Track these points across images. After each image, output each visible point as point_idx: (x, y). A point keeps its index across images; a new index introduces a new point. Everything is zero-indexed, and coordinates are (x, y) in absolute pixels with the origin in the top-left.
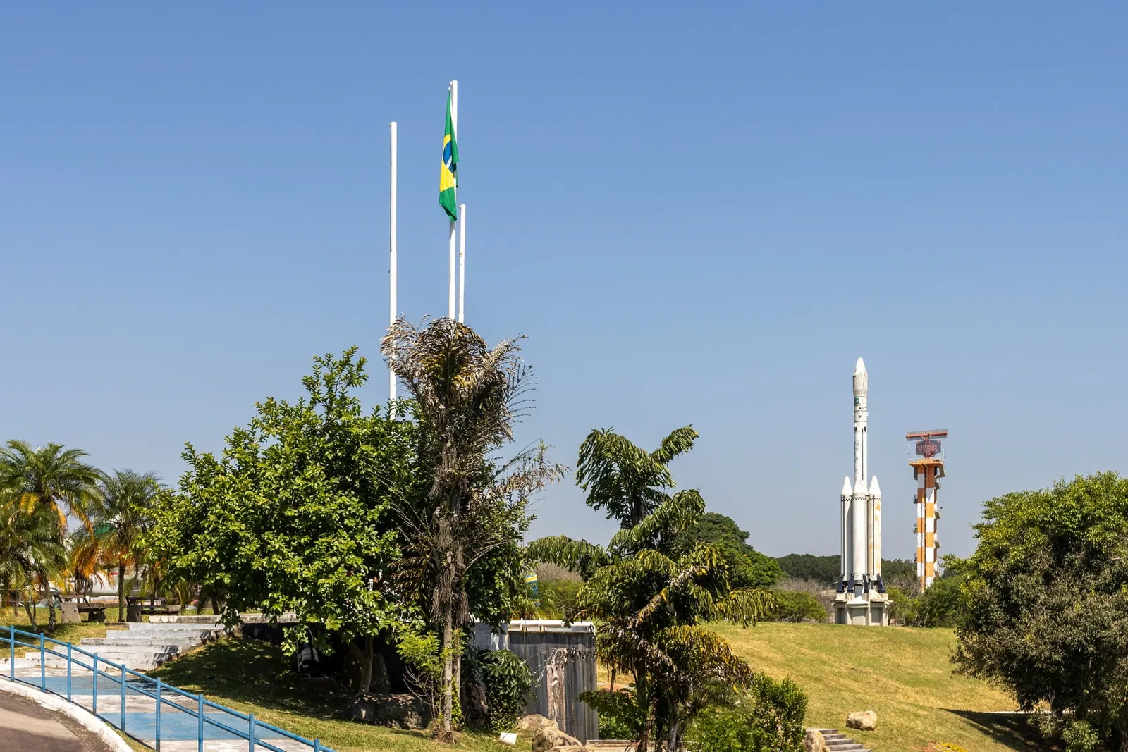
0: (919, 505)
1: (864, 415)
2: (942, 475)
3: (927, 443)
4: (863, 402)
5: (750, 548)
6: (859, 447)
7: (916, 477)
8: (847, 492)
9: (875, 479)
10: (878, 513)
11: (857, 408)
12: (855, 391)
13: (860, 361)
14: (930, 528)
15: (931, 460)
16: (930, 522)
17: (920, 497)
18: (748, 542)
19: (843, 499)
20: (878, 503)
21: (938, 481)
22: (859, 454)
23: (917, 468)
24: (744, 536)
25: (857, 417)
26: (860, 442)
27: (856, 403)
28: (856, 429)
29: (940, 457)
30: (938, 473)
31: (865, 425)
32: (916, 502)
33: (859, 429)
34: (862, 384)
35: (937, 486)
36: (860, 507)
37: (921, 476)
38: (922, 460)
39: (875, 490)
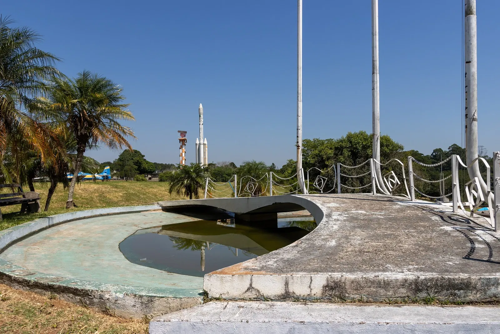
0: (181, 149)
1: (202, 120)
2: (186, 142)
3: (183, 133)
4: (202, 116)
5: (145, 160)
6: (201, 129)
7: (180, 143)
8: (198, 142)
9: (205, 139)
10: (207, 149)
11: (200, 118)
12: (200, 113)
13: (201, 104)
14: (184, 155)
15: (183, 138)
16: (184, 154)
17: (181, 148)
18: (144, 158)
19: (196, 144)
20: (206, 146)
21: (185, 143)
22: (201, 131)
23: (180, 140)
24: (143, 156)
25: (200, 121)
26: (201, 128)
27: (200, 117)
28: (200, 124)
29: (186, 138)
30: (185, 142)
31: (202, 123)
32: (180, 149)
33: (201, 124)
34: (202, 111)
35: (185, 145)
36: (202, 146)
37: (181, 142)
38: (181, 138)
39: (206, 142)
